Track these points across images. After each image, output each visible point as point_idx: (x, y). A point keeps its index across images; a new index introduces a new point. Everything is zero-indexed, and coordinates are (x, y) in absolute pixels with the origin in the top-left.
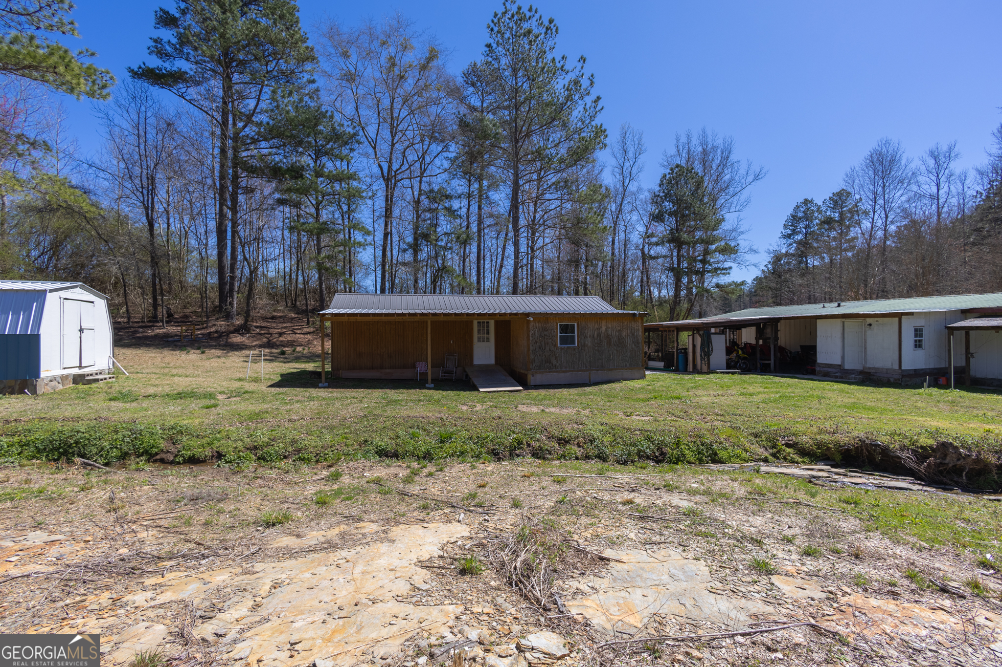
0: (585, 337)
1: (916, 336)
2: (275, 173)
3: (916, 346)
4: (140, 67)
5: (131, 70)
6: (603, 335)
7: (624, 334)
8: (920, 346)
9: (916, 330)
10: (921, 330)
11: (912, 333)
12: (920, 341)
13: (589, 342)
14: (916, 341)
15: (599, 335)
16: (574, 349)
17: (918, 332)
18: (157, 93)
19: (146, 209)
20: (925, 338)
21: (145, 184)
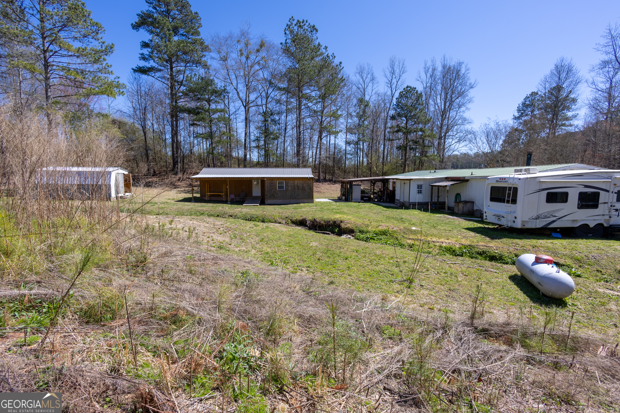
0: (288, 186)
1: (418, 188)
2: (189, 111)
3: (418, 193)
4: (136, 67)
5: (133, 69)
6: (296, 185)
7: (305, 185)
8: (421, 193)
9: (418, 186)
10: (421, 186)
11: (416, 187)
12: (420, 190)
13: (290, 188)
14: (418, 190)
15: (294, 186)
16: (284, 191)
17: (419, 187)
18: (144, 77)
19: (143, 127)
20: (423, 189)
21: (142, 117)
